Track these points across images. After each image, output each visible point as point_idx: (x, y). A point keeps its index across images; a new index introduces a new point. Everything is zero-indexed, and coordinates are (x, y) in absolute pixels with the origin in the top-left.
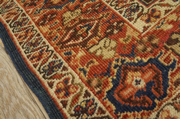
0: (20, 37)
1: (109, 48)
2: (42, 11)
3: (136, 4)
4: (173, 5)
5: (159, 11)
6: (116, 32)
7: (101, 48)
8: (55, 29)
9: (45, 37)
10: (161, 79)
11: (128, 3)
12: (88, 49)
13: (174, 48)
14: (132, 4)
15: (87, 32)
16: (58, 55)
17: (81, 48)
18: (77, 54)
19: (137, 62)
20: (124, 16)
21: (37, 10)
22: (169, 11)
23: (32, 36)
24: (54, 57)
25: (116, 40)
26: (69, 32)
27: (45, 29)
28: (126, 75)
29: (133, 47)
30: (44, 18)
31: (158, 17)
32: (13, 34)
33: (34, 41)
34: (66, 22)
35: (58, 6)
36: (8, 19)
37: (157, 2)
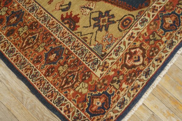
0: (38, 85)
1: (85, 88)
2: (45, 66)
3: (97, 59)
4: (115, 58)
5: (108, 63)
6: (87, 78)
7: (81, 88)
8: (56, 78)
9: (52, 84)
10: (108, 101)
11: (92, 58)
12: (75, 89)
13: (114, 85)
14: (94, 59)
15: (73, 79)
17: (72, 89)
18: (70, 92)
19: (97, 94)
20: (90, 68)
21: (42, 66)
22: (113, 62)
23: (44, 84)
24: (59, 95)
25: (88, 83)
26: (63, 80)
27: (51, 79)
28: (93, 100)
29: (96, 86)
30: (48, 71)
31: (107, 67)
32: (33, 83)
33: (46, 87)
34: (61, 74)
35: (54, 62)
36: (27, 73)
37: (107, 57)
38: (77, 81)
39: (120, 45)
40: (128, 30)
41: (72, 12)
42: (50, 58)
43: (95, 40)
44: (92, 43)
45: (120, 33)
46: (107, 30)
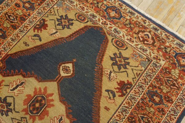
0: (180, 108)
1: (175, 71)
2: (165, 104)
3: (153, 64)
4: (149, 51)
5: (154, 56)
6: (168, 70)
7: (176, 74)
8: (173, 94)
9: (178, 96)
10: (180, 55)
11: (153, 68)
13: (168, 51)
15: (171, 81)
16: (183, 88)
18: (180, 82)
19: (177, 62)
20: (160, 68)
21: (165, 106)
22: (153, 53)
23: (179, 103)
25: (171, 70)
26: (172, 88)
27: (174, 98)
28: (182, 65)
29: (172, 64)
30: (168, 101)
32: (180, 112)
33: (181, 101)
34: (168, 90)
35: (161, 97)
36: (174, 119)
37: (149, 57)
38: (171, 78)
39: (139, 48)
40: (125, 43)
41: (115, 88)
42: (158, 101)
43: (138, 67)
44: (141, 69)
45: (128, 48)
46: (128, 59)
